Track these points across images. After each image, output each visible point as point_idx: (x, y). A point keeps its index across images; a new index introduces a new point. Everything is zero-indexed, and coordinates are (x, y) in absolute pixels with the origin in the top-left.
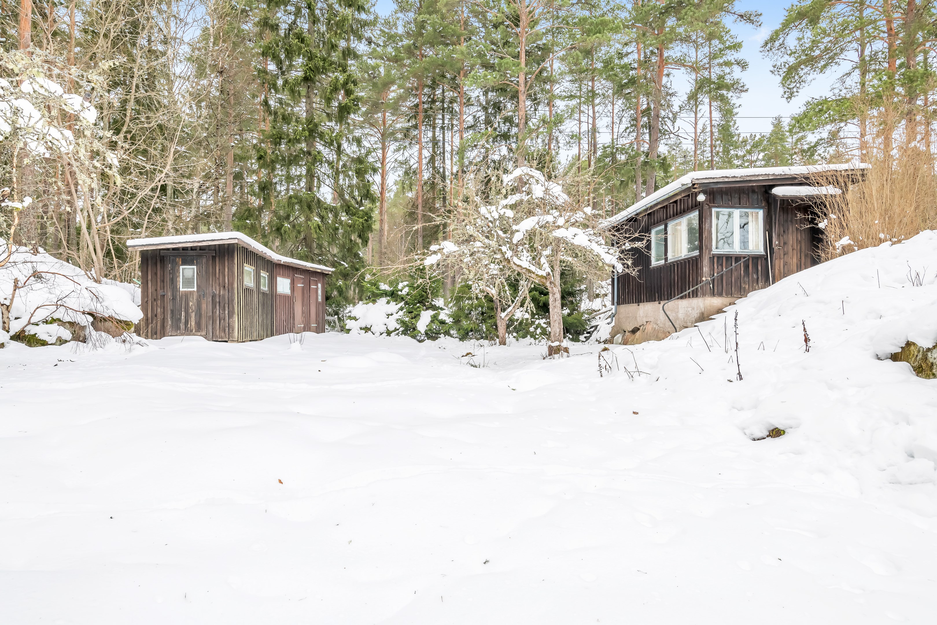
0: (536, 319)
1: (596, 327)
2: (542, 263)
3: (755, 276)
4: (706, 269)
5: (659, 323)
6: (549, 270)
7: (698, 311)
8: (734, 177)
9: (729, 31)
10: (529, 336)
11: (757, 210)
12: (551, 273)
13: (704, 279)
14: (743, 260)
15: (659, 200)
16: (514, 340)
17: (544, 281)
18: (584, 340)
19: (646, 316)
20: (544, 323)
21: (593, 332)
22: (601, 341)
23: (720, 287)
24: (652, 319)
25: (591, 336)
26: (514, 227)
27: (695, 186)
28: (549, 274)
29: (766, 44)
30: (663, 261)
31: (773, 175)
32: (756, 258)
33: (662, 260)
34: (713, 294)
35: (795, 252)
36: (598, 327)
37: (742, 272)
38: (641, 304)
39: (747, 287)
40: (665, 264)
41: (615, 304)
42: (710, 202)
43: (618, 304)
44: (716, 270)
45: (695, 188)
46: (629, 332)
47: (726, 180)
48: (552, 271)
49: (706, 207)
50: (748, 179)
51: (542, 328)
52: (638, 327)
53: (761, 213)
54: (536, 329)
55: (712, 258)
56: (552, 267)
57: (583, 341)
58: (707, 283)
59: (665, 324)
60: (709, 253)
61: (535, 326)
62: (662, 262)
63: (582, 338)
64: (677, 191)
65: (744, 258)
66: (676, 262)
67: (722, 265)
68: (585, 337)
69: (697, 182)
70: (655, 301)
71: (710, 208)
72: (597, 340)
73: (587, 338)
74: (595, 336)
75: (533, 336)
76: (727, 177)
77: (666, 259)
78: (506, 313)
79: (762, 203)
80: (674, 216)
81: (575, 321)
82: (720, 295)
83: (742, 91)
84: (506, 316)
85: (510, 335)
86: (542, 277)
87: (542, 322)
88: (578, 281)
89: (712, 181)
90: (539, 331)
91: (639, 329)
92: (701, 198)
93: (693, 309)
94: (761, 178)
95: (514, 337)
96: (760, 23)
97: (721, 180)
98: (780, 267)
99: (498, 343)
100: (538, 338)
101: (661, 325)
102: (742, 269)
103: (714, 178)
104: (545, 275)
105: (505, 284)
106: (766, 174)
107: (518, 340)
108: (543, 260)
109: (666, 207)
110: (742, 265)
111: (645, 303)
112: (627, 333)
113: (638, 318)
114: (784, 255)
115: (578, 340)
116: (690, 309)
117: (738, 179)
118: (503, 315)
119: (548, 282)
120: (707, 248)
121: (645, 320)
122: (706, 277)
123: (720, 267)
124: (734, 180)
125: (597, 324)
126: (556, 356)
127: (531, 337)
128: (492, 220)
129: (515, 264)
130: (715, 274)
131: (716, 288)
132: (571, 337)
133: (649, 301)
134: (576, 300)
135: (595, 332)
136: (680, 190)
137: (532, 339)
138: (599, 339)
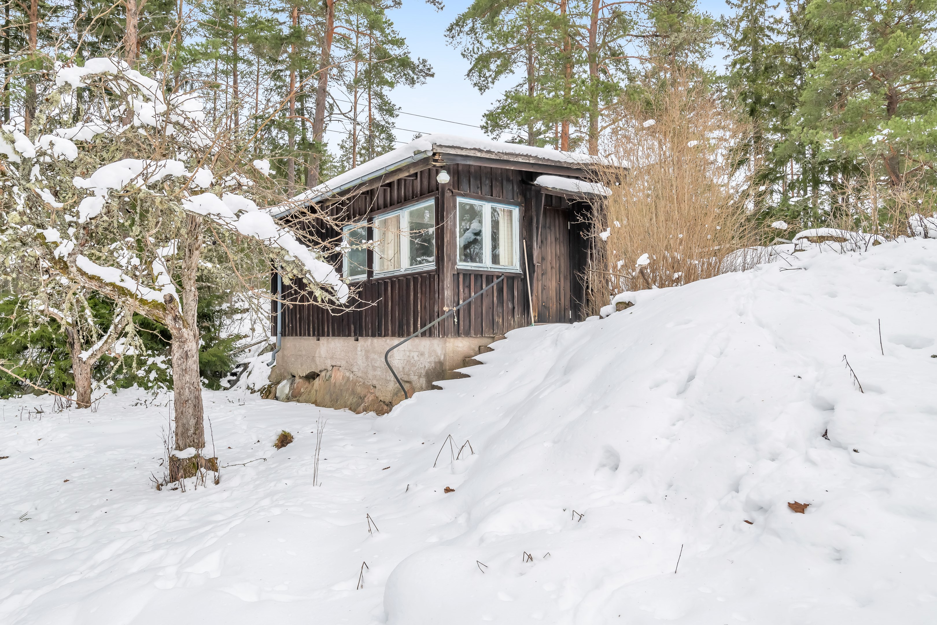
0: (149, 356)
1: (246, 366)
2: (155, 273)
3: (510, 306)
4: (448, 293)
5: (355, 369)
6: (171, 289)
7: (432, 359)
8: (489, 152)
9: (392, 24)
10: (135, 385)
11: (511, 207)
12: (176, 296)
13: (446, 309)
14: (496, 281)
15: (366, 179)
16: (109, 391)
17: (161, 313)
18: (228, 385)
19: (332, 358)
20: (162, 362)
21: (242, 373)
22: (256, 389)
23: (467, 322)
24: (343, 363)
25: (238, 380)
26: (79, 182)
27: (437, 157)
28: (171, 299)
29: (450, 30)
30: (365, 276)
31: (536, 157)
32: (511, 278)
33: (362, 272)
34: (458, 334)
35: (554, 271)
36: (250, 366)
37: (495, 299)
38: (321, 338)
39: (501, 321)
40: (369, 281)
41: (279, 335)
42: (454, 188)
43: (283, 334)
44: (462, 296)
45: (436, 161)
46: (300, 377)
47: (479, 154)
48: (178, 291)
49: (448, 194)
50: (505, 158)
51: (159, 370)
52: (317, 371)
53: (516, 212)
54: (149, 371)
55: (457, 275)
56: (180, 284)
57: (225, 389)
58: (450, 315)
59: (366, 373)
60: (453, 268)
61: (146, 368)
62: (363, 277)
63: (224, 382)
64: (404, 164)
65: (498, 277)
66: (390, 278)
67: (469, 287)
68: (229, 381)
69: (439, 150)
70: (349, 335)
71: (454, 195)
72: (248, 388)
73: (232, 383)
74: (243, 380)
75: (143, 384)
76: (480, 150)
77: (370, 274)
78: (90, 351)
79: (518, 198)
80: (385, 206)
81: (214, 359)
82: (467, 334)
83: (427, 75)
84: (90, 358)
85: (102, 383)
86: (155, 305)
87: (159, 360)
88: (218, 297)
89: (459, 152)
90: (153, 375)
91: (318, 375)
92: (444, 178)
93: (422, 354)
94: (520, 160)
95: (109, 387)
96: (442, 5)
97: (471, 153)
98: (537, 292)
99: (74, 405)
100: (152, 387)
101: (360, 374)
102: (495, 294)
103: (462, 149)
104: (161, 300)
105: (86, 304)
106: (527, 156)
107: (115, 392)
108: (158, 267)
109: (371, 193)
110: (495, 288)
111: (331, 338)
112: (297, 380)
113: (317, 359)
114: (542, 274)
115: (218, 388)
116: (415, 354)
117: (493, 157)
118: (85, 355)
119: (170, 317)
120: (449, 260)
121: (329, 363)
122: (448, 306)
123: (467, 290)
124: (488, 156)
125: (246, 361)
126: (189, 482)
127: (140, 385)
128: (19, 161)
129: (83, 273)
130: (461, 302)
131: (461, 323)
132: (207, 381)
133: (339, 335)
134: (213, 326)
135: (245, 374)
136: (410, 161)
137: (142, 389)
138: (251, 386)
